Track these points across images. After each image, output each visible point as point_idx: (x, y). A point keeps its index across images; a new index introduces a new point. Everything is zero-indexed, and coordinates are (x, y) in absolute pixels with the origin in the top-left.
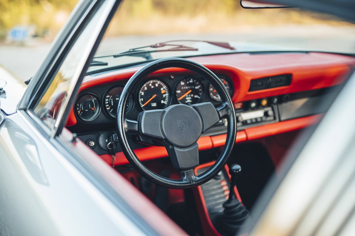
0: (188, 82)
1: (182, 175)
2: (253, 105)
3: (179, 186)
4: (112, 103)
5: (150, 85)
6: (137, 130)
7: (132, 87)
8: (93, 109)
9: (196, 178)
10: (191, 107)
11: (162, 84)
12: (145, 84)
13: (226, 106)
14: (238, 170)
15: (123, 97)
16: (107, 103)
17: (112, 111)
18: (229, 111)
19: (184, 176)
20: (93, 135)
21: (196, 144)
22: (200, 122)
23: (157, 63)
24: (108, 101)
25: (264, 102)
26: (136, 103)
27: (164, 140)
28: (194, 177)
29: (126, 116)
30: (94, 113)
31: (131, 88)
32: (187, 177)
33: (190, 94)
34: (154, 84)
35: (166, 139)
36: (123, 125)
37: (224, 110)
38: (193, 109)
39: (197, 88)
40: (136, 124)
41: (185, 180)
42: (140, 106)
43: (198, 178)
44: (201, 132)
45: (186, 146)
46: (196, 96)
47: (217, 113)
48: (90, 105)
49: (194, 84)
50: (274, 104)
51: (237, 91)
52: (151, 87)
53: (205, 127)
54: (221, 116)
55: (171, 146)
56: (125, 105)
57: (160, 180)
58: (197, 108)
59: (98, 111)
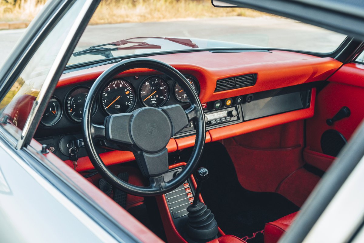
0: (153, 83)
1: (151, 182)
2: (218, 105)
3: (149, 193)
4: (74, 105)
5: (114, 86)
6: (104, 135)
7: (98, 89)
8: (54, 112)
9: (166, 185)
10: (159, 110)
11: (126, 85)
12: (108, 85)
13: (195, 107)
14: (205, 173)
15: (89, 100)
16: (68, 105)
17: (74, 114)
18: (198, 113)
19: (153, 183)
20: (53, 139)
21: (165, 149)
22: (169, 125)
23: (124, 63)
24: (70, 104)
25: (229, 102)
26: (99, 106)
27: (132, 146)
28: (164, 183)
29: (93, 120)
30: (55, 117)
31: (97, 91)
32: (156, 184)
33: (155, 94)
34: (117, 85)
35: (135, 145)
36: (89, 130)
37: (193, 112)
38: (161, 112)
39: (162, 88)
40: (103, 128)
41: (155, 187)
42: (103, 108)
43: (168, 185)
44: (170, 136)
45: (155, 151)
46: (161, 97)
47: (186, 116)
48: (50, 108)
49: (158, 85)
50: (238, 104)
51: (203, 91)
52: (115, 87)
53: (174, 131)
54: (190, 118)
55: (139, 152)
56: (91, 109)
57: (129, 188)
58: (166, 111)
59: (59, 115)
